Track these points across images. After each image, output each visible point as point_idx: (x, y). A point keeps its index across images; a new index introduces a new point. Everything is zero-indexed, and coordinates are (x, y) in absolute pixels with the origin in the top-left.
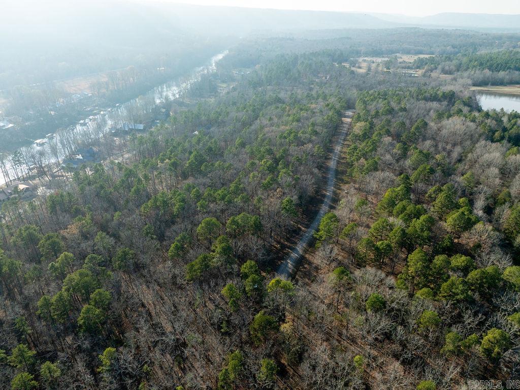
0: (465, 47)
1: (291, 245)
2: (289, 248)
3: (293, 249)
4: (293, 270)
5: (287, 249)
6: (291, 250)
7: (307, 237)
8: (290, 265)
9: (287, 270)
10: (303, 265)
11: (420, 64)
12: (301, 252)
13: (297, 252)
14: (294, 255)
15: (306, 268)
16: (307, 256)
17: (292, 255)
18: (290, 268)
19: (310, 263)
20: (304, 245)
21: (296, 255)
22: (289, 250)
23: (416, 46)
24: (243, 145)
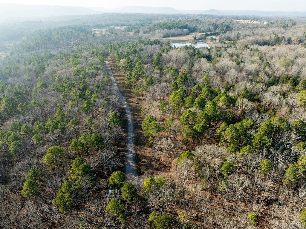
0: (146, 21)
1: (123, 149)
2: (123, 151)
3: (127, 151)
4: (136, 167)
5: (121, 153)
6: (125, 152)
7: (131, 139)
8: (131, 164)
9: (132, 169)
10: (141, 161)
11: (129, 30)
12: (133, 152)
13: (131, 153)
14: (130, 155)
15: (144, 162)
16: (139, 152)
17: (128, 156)
18: (133, 166)
19: (145, 157)
20: (132, 145)
21: (131, 155)
22: (124, 153)
23: (120, 22)
24: (45, 86)
